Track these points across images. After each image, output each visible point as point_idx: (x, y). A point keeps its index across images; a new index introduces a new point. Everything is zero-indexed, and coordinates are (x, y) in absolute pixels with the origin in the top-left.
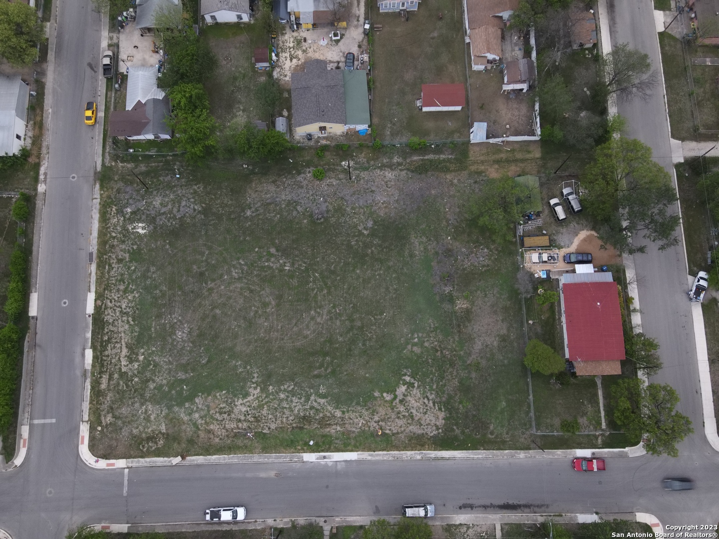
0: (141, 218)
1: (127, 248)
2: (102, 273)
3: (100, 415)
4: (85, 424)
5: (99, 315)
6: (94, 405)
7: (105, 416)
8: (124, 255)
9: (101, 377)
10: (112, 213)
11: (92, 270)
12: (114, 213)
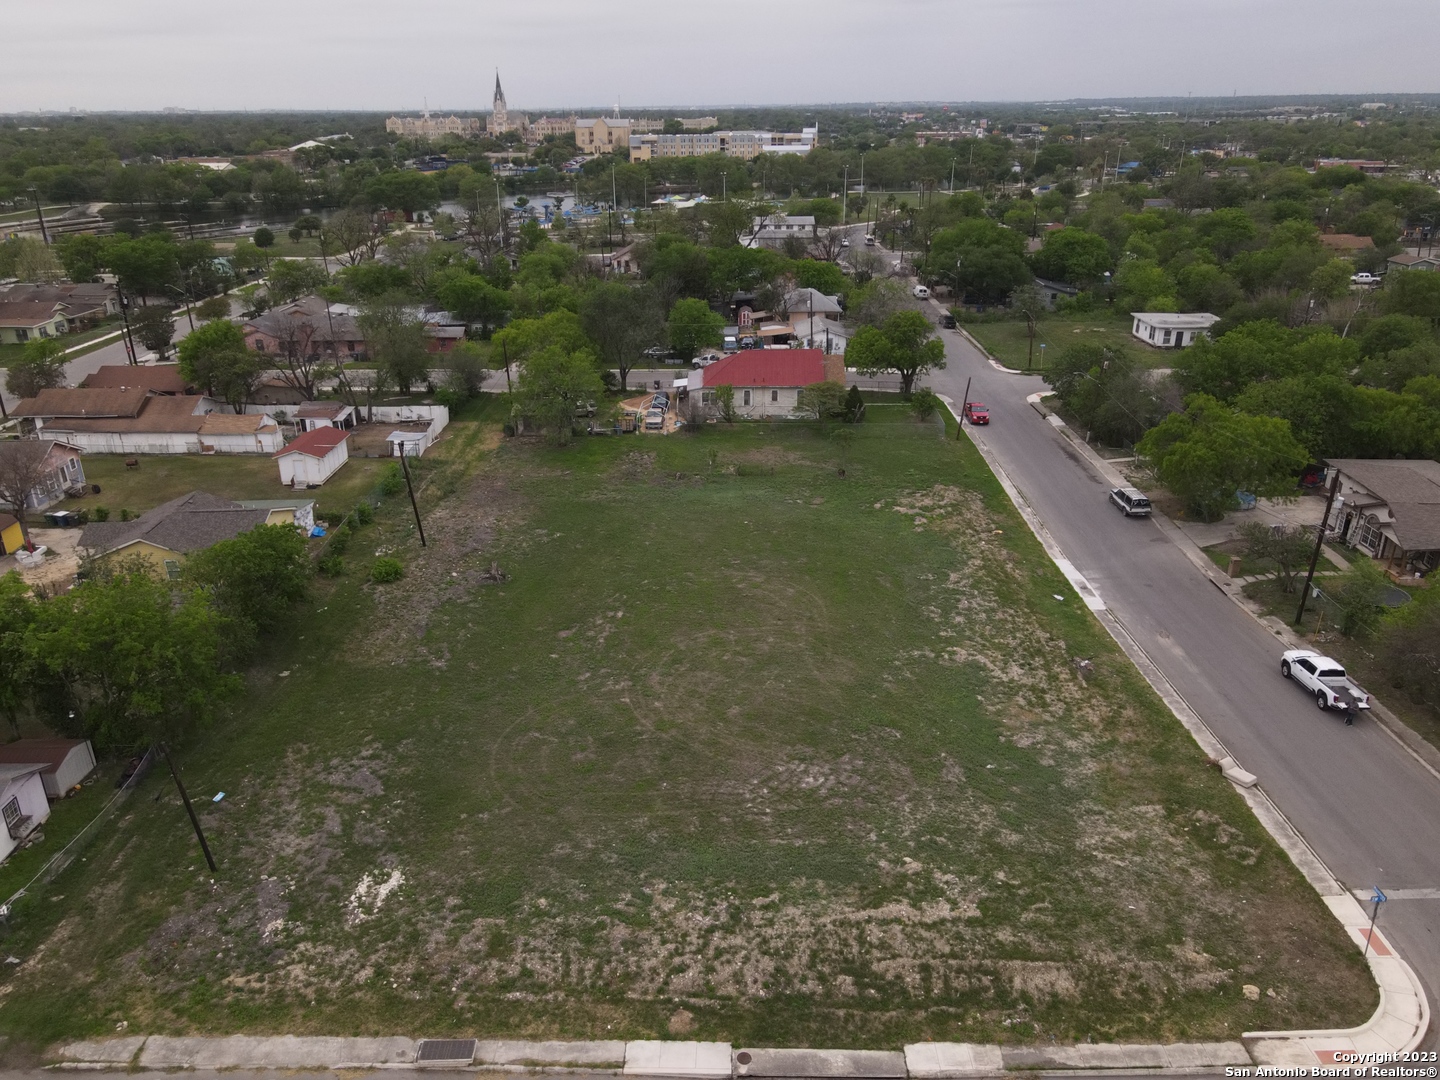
0: (333, 889)
1: (448, 924)
2: (538, 1015)
3: (1195, 995)
4: (1260, 1050)
5: (740, 1018)
6: (1159, 1020)
7: (1188, 969)
8: (477, 931)
9: (1025, 996)
10: (257, 985)
11: (513, 1055)
12: (261, 979)
